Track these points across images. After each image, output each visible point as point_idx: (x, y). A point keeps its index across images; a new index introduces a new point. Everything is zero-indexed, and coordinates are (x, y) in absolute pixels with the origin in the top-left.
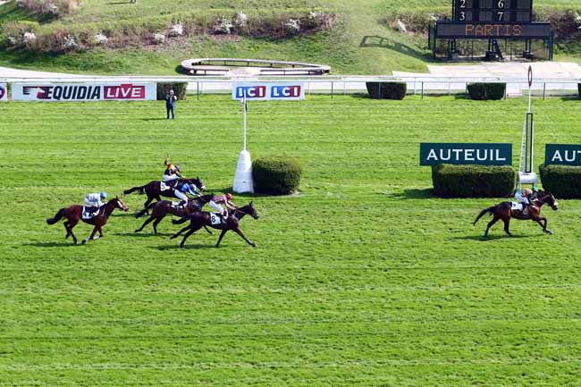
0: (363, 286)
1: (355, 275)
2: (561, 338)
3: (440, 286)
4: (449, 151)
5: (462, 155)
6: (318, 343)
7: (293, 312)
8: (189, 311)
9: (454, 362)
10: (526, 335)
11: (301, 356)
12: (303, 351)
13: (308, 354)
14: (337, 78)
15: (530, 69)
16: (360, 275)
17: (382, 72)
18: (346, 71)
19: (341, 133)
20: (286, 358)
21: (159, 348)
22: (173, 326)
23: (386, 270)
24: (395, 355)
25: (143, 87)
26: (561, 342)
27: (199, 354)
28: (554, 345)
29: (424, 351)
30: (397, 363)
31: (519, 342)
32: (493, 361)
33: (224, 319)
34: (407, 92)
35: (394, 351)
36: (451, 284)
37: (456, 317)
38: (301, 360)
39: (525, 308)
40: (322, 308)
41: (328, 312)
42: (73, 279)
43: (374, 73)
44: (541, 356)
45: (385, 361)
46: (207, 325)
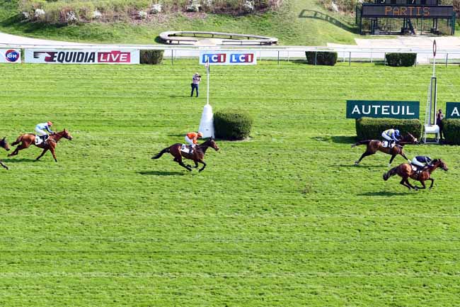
0: (299, 213)
1: (293, 204)
2: (455, 257)
3: (360, 214)
4: (370, 106)
5: (380, 110)
6: (261, 258)
7: (243, 233)
8: (160, 232)
9: (369, 275)
10: (427, 254)
11: (248, 268)
12: (250, 264)
13: (254, 267)
14: (282, 48)
15: (435, 42)
16: (296, 204)
17: (319, 44)
18: (290, 43)
19: (284, 92)
20: (236, 269)
21: (136, 260)
22: (147, 243)
23: (317, 201)
24: (323, 269)
25: (129, 54)
26: (455, 259)
27: (167, 265)
28: (449, 262)
29: (346, 265)
30: (324, 274)
31: (420, 259)
32: (400, 274)
33: (188, 238)
34: (338, 60)
35: (321, 265)
36: (368, 212)
37: (372, 239)
38: (248, 271)
39: (427, 232)
40: (266, 230)
41: (270, 233)
42: (70, 205)
43: (313, 44)
44: (438, 271)
45: (314, 272)
46: (175, 243)
